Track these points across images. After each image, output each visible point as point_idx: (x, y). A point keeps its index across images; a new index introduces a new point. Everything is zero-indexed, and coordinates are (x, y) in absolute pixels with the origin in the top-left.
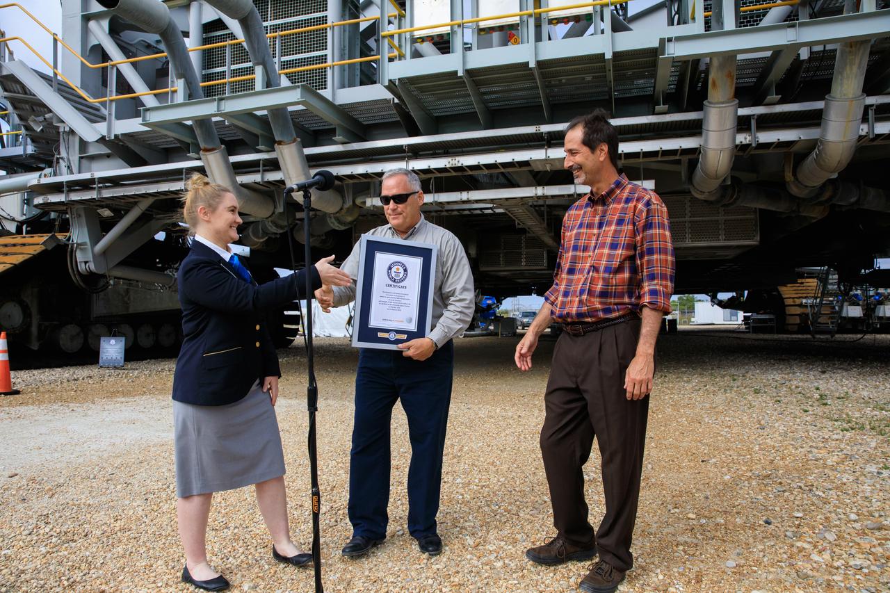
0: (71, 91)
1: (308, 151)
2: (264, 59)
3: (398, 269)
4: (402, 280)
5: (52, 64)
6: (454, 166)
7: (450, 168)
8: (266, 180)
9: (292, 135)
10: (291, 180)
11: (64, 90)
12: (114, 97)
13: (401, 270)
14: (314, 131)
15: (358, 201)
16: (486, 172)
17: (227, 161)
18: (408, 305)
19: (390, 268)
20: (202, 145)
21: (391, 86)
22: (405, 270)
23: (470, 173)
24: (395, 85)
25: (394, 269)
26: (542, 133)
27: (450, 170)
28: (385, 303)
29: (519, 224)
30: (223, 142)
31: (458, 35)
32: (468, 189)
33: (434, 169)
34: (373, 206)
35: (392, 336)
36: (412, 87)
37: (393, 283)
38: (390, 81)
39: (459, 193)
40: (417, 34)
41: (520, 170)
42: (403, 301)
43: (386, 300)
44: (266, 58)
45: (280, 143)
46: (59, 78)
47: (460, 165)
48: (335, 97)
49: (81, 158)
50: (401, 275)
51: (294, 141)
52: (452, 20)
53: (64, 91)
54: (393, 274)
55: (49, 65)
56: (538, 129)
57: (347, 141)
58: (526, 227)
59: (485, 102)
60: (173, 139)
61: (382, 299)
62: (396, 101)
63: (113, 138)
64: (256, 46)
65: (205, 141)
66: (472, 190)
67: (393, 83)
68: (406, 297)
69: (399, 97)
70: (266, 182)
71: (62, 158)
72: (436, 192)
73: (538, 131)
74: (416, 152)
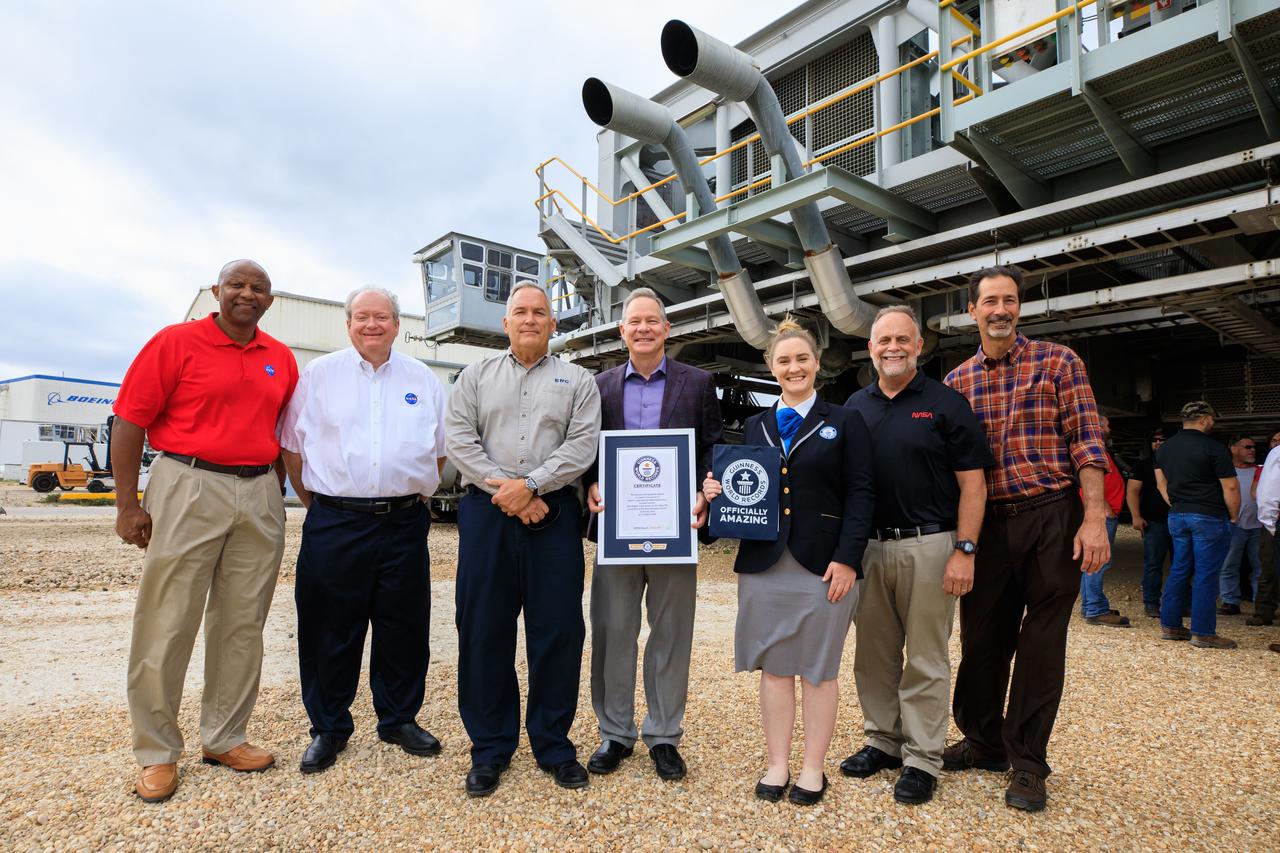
0: (597, 234)
1: (850, 262)
2: (781, 146)
3: (647, 465)
4: (653, 478)
5: (581, 210)
6: (1078, 248)
7: (1072, 253)
8: (800, 307)
9: (824, 241)
10: (826, 302)
11: (593, 236)
12: (635, 232)
13: (652, 465)
14: (864, 235)
15: (931, 323)
16: (1142, 251)
17: (749, 289)
18: (664, 507)
19: (637, 465)
20: (719, 271)
21: (961, 143)
22: (657, 465)
23: (1112, 257)
24: (965, 137)
25: (642, 466)
26: (1259, 161)
27: (1073, 257)
28: (635, 507)
29: (1225, 338)
30: (744, 264)
31: (1071, 33)
32: (1109, 284)
33: (1044, 259)
34: (951, 328)
35: (648, 547)
36: (995, 138)
37: (642, 483)
38: (958, 134)
39: (1094, 293)
40: (1001, 50)
41: (1212, 238)
42: (658, 503)
43: (637, 504)
44: (783, 144)
45: (809, 254)
46: (588, 223)
47: (1089, 245)
48: (884, 179)
49: (613, 307)
50: (652, 472)
51: (829, 248)
52: (1058, 9)
53: (591, 236)
54: (642, 472)
55: (578, 210)
56: (1248, 156)
57: (905, 238)
58: (1242, 342)
59: (1135, 137)
60: (695, 272)
61: (630, 504)
62: (974, 165)
63: (634, 278)
64: (769, 130)
65: (722, 266)
66: (1118, 285)
67: (961, 135)
68: (662, 497)
69: (978, 158)
70: (800, 309)
71: (597, 310)
72: (1051, 296)
73: (1249, 160)
74: (1014, 237)
